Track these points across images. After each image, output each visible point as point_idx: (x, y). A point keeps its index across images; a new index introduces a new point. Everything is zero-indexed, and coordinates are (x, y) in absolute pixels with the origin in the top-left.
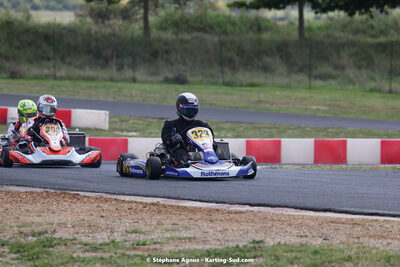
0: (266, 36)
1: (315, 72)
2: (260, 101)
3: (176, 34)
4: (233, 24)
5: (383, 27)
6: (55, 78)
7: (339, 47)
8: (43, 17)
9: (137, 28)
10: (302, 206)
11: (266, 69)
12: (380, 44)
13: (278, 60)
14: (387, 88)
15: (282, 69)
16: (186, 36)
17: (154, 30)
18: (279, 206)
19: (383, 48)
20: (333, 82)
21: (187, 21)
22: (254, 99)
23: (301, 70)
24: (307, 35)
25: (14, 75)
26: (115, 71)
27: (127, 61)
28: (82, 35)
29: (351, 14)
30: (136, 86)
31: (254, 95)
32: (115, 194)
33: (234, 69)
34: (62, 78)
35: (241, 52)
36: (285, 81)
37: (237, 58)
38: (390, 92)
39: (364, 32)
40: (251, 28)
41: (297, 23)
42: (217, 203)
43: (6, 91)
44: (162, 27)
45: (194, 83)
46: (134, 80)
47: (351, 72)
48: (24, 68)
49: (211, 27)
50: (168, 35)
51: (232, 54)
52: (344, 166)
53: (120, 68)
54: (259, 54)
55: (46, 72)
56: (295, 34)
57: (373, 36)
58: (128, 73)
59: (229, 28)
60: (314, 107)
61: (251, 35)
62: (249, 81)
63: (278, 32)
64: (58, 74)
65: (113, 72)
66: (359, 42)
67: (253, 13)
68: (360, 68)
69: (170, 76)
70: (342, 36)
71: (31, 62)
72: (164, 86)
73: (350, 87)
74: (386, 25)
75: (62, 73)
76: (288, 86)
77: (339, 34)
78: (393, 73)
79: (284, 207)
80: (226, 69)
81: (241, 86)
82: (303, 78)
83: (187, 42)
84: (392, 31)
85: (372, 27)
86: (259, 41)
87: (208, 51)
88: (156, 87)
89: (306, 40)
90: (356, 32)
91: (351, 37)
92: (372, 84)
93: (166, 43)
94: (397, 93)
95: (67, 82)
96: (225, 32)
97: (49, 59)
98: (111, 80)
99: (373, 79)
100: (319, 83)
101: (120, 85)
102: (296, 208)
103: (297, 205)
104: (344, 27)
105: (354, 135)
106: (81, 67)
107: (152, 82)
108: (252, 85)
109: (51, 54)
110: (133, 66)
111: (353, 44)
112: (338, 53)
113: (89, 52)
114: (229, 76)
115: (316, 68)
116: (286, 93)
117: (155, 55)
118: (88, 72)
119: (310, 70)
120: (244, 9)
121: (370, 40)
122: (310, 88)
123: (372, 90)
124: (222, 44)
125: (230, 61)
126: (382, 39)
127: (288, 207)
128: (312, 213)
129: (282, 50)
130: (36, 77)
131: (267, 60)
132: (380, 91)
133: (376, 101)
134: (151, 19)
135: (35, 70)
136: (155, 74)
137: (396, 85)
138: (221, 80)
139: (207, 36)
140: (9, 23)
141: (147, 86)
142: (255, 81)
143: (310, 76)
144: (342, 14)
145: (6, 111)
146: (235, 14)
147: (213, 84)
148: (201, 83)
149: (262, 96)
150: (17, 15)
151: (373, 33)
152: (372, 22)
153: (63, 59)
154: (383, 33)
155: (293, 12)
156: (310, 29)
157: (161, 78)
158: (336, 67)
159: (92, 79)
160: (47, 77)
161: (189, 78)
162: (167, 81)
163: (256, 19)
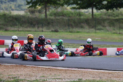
0: (82, 17)
1: (97, 28)
3: (55, 17)
4: (72, 14)
5: (117, 14)
6: (19, 31)
7: (104, 20)
8: (15, 13)
9: (43, 15)
10: (93, 68)
11: (82, 27)
12: (116, 19)
13: (86, 25)
15: (87, 27)
16: (58, 18)
17: (48, 16)
18: (87, 68)
19: (117, 20)
20: (102, 31)
21: (58, 13)
22: (79, 36)
23: (93, 27)
24: (94, 17)
25: (6, 30)
26: (37, 29)
27: (40, 25)
28: (27, 18)
29: (108, 10)
30: (43, 33)
31: (78, 35)
32: (37, 65)
33: (73, 27)
34: (21, 31)
36: (88, 31)
37: (73, 24)
38: (120, 33)
39: (111, 16)
40: (77, 15)
41: (91, 13)
42: (68, 68)
43: (4, 35)
44: (51, 15)
45: (60, 32)
46: (42, 31)
47: (108, 28)
48: (9, 28)
49: (65, 15)
50: (53, 17)
51: (72, 23)
52: (106, 56)
53: (38, 27)
54: (80, 23)
55: (16, 29)
56: (91, 16)
57: (114, 17)
58: (41, 29)
59: (71, 15)
60: (97, 38)
61: (77, 17)
62: (77, 31)
63: (86, 16)
64: (20, 30)
65: (36, 29)
66: (110, 19)
67: (78, 11)
68: (110, 26)
69: (53, 30)
70: (105, 17)
71: (11, 26)
72: (51, 33)
73: (108, 32)
74: (118, 13)
75: (21, 29)
76: (88, 32)
78: (120, 28)
79: (88, 68)
80: (70, 28)
81: (75, 32)
82: (93, 30)
83: (58, 19)
84: (120, 15)
85: (114, 14)
86: (80, 19)
87: (64, 22)
88: (49, 33)
89: (94, 18)
90: (109, 16)
91: (108, 17)
92: (114, 31)
93: (52, 20)
94: (122, 34)
95: (22, 32)
96: (70, 16)
97: (17, 25)
98: (36, 31)
99: (114, 30)
100: (98, 31)
101: (38, 33)
102: (92, 69)
103: (92, 68)
104: (105, 14)
105: (109, 47)
106: (26, 27)
107: (48, 32)
108: (78, 32)
109: (18, 24)
110: (42, 27)
111: (108, 19)
112: (104, 22)
113: (29, 23)
114: (71, 30)
115: (97, 27)
117: (49, 23)
118: (29, 29)
119: (95, 27)
120: (75, 9)
121: (113, 18)
122: (95, 33)
123: (114, 33)
124: (69, 20)
125: (71, 25)
127: (89, 68)
128: (96, 70)
129: (87, 21)
130: (13, 31)
131: (82, 24)
132: (116, 33)
133: (115, 36)
134: (48, 13)
135: (13, 29)
136: (49, 29)
138: (69, 31)
139: (64, 18)
140: (5, 15)
141: (46, 33)
142: (79, 31)
143: (95, 29)
145: (4, 41)
146: (73, 11)
147: (66, 32)
148: (62, 32)
149: (81, 35)
150: (7, 12)
151: (114, 16)
152: (114, 13)
153: (21, 25)
154: (117, 16)
155: (90, 10)
156: (95, 15)
157: (50, 30)
158: (103, 26)
159: (30, 31)
160: (16, 31)
161: (59, 30)
162: (52, 31)
163: (79, 12)
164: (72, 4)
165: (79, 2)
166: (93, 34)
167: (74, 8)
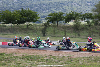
0: (6, 27)
1: (15, 32)
2: (9, 37)
11: (7, 32)
13: (9, 31)
14: (24, 35)
19: (22, 29)
20: (17, 34)
22: (8, 36)
23: (12, 32)
35: (4, 30)
36: (10, 34)
38: (25, 35)
47: (19, 32)
54: (6, 30)
68: (20, 32)
77: (15, 27)
90: (18, 27)
91: (17, 28)
99: (22, 33)
100: (15, 34)
108: (6, 34)
112: (17, 30)
114: (3, 33)
116: (11, 35)
123: (22, 35)
125: (2, 31)
126: (21, 28)
129: (9, 29)
131: (7, 31)
132: (23, 35)
137: (26, 34)
144: (16, 24)
155: (10, 24)
158: (17, 32)
163: (4, 25)
164: (2, 21)
165: (5, 21)
166: (13, 35)
167: (2, 23)
